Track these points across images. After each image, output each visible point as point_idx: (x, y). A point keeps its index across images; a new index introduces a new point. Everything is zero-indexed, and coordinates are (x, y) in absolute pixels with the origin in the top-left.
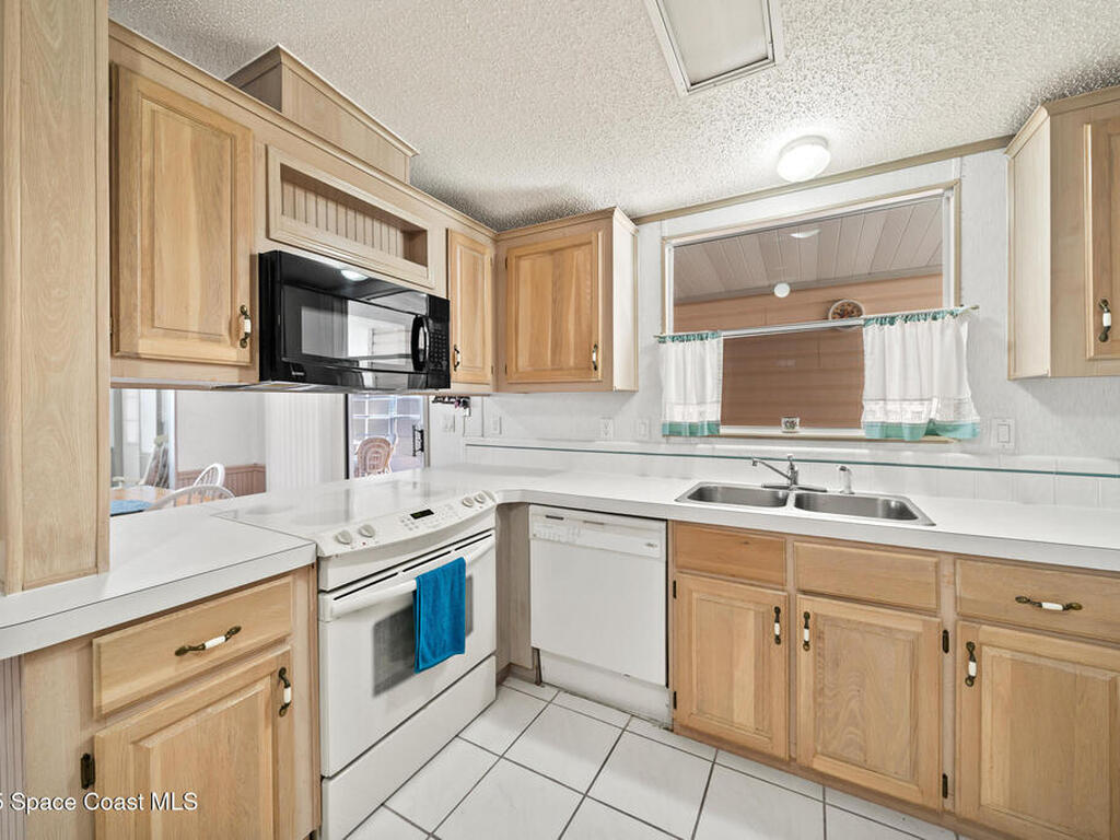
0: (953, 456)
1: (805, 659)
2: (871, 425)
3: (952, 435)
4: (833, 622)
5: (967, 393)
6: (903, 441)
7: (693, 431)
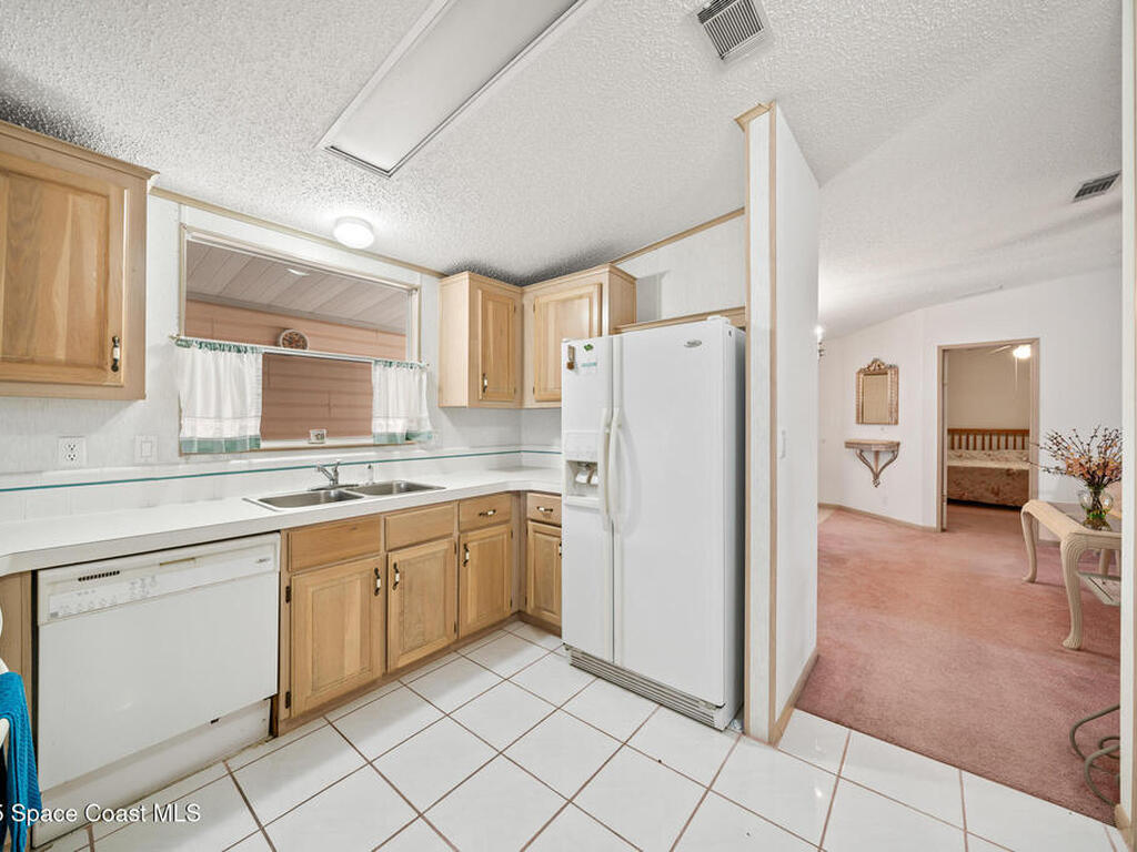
0: (418, 452)
1: (394, 595)
2: (381, 435)
3: (418, 439)
4: (408, 562)
5: (425, 414)
6: (397, 445)
7: (232, 447)
